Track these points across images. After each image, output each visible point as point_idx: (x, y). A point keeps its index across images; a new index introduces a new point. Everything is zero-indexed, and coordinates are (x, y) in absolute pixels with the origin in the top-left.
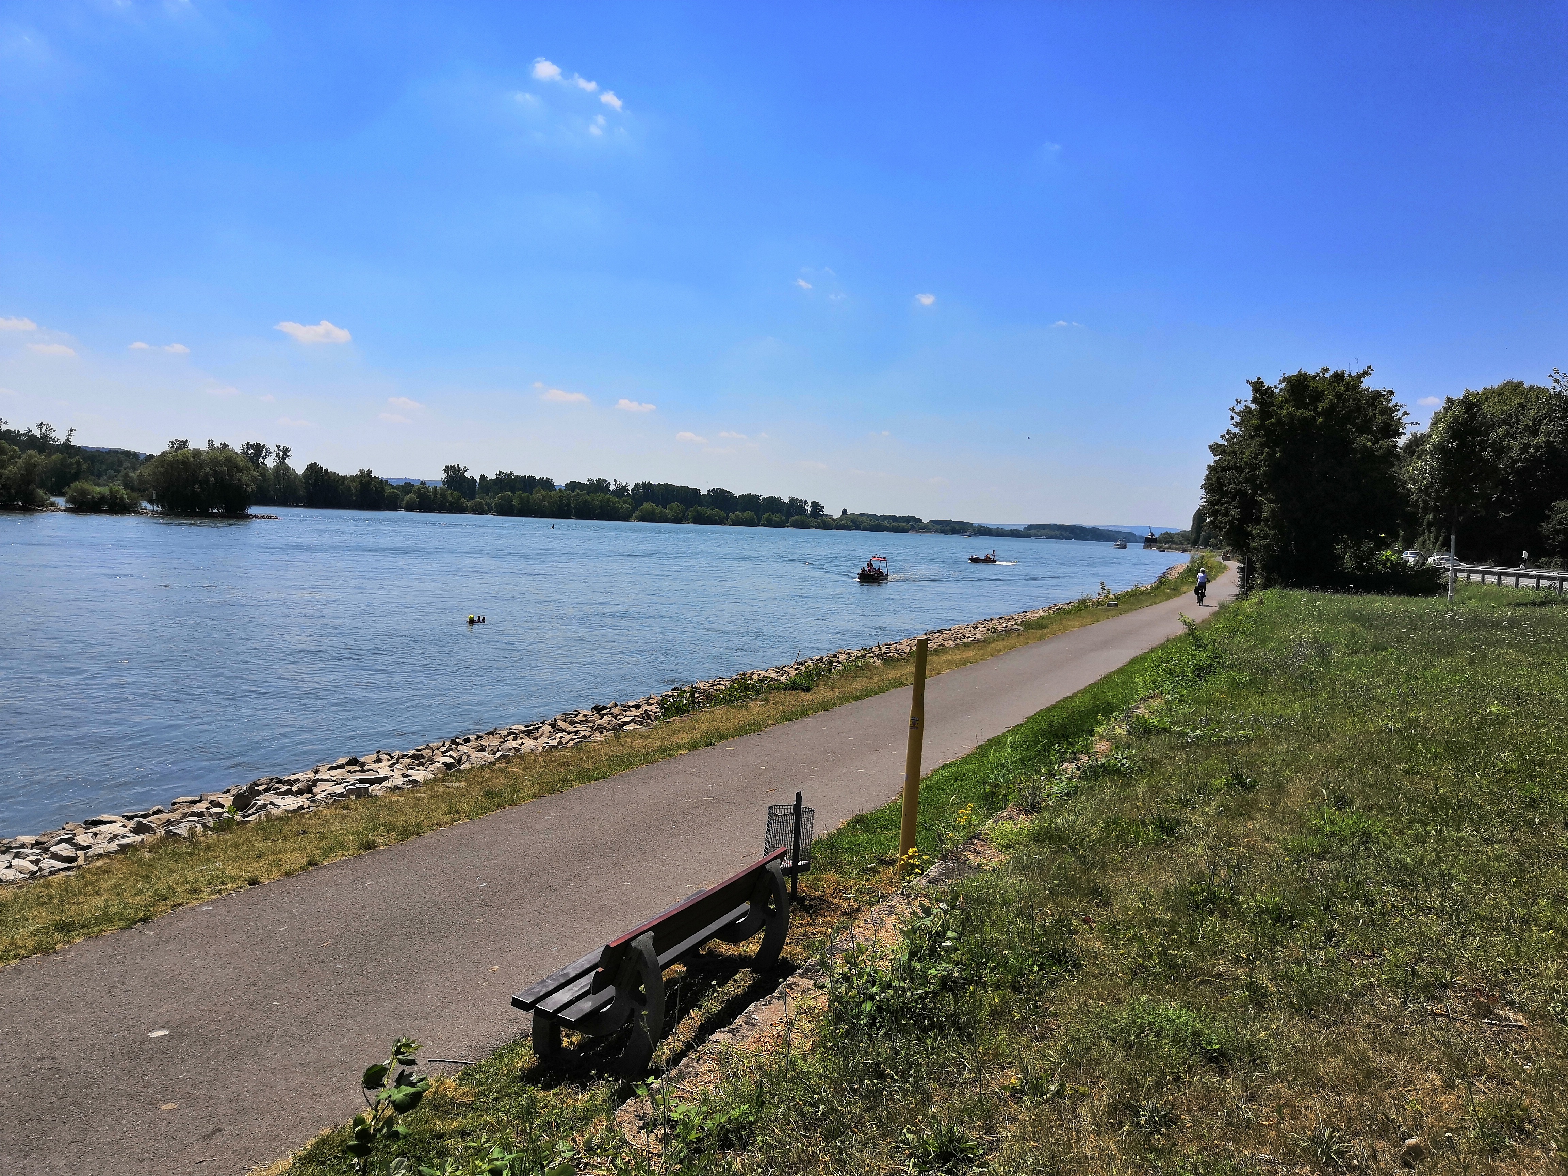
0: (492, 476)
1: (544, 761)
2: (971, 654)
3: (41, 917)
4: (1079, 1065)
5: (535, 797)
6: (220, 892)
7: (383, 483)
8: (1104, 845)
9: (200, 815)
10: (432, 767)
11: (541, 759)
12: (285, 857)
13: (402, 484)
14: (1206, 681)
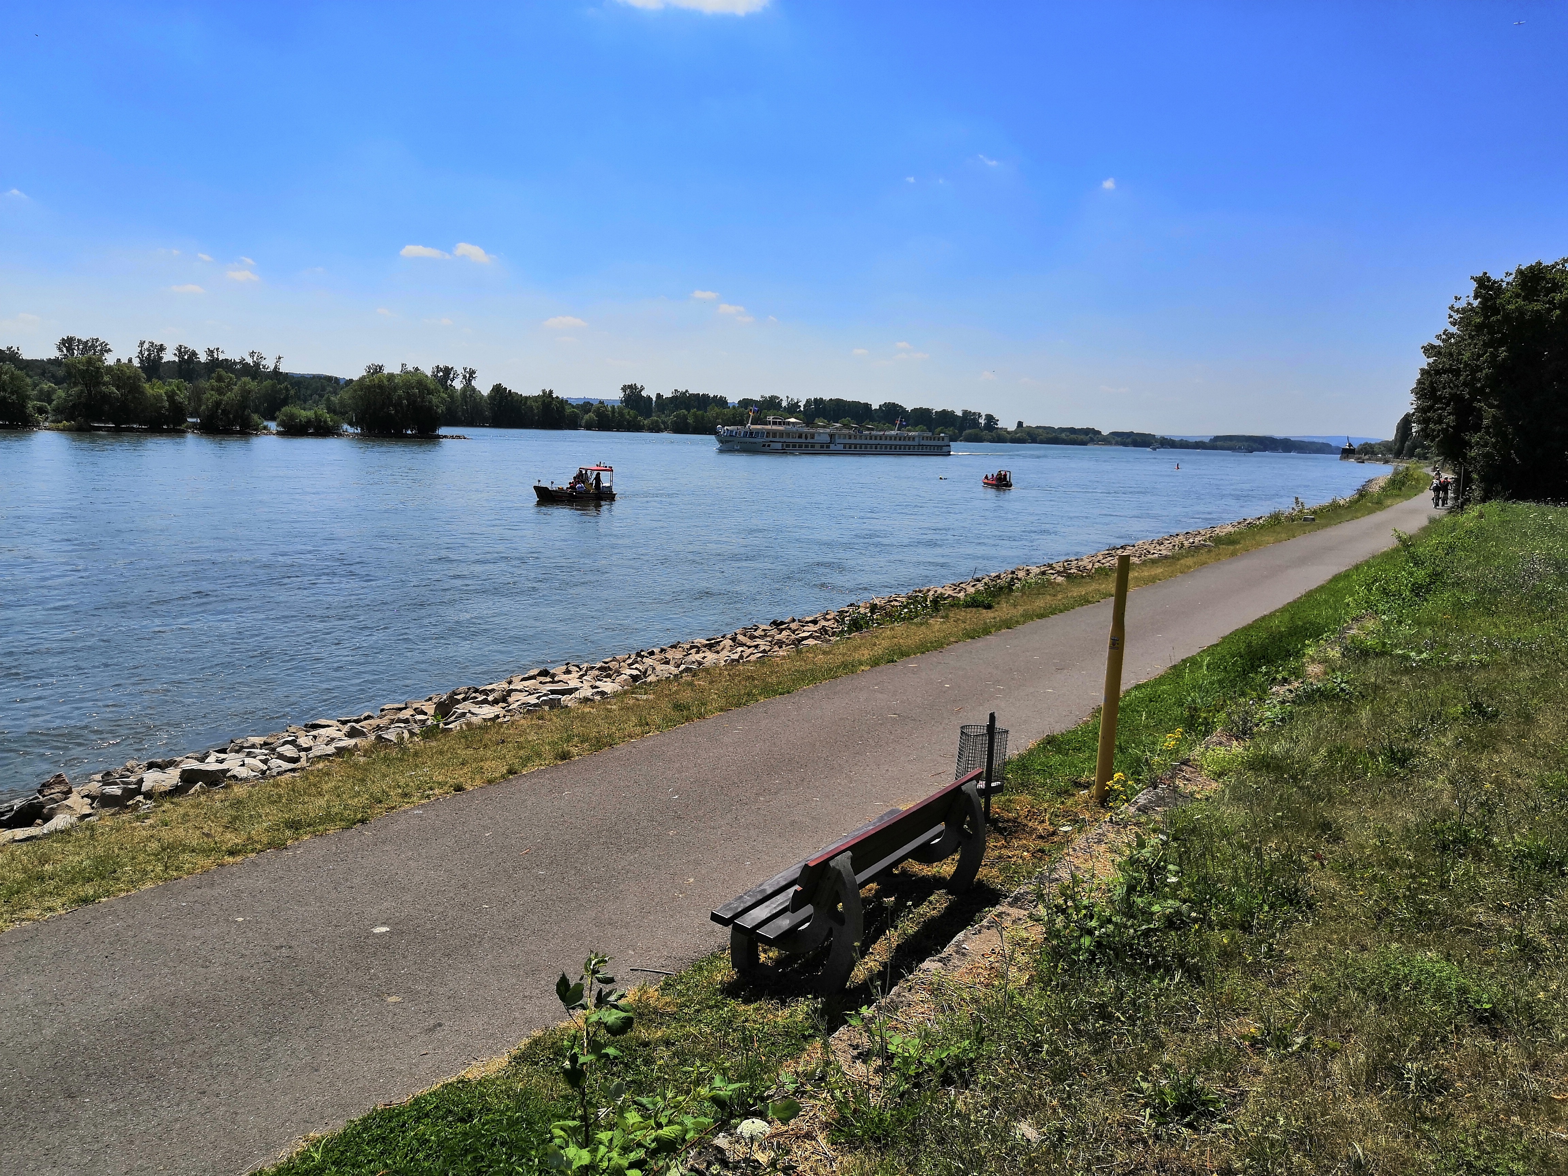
0: (667, 394)
1: (729, 675)
2: (1159, 570)
3: (273, 815)
4: (1326, 1017)
5: (721, 710)
6: (428, 797)
7: (563, 402)
8: (1328, 775)
9: (406, 721)
10: (618, 679)
11: (726, 673)
12: (486, 765)
13: (581, 403)
14: (1426, 600)
